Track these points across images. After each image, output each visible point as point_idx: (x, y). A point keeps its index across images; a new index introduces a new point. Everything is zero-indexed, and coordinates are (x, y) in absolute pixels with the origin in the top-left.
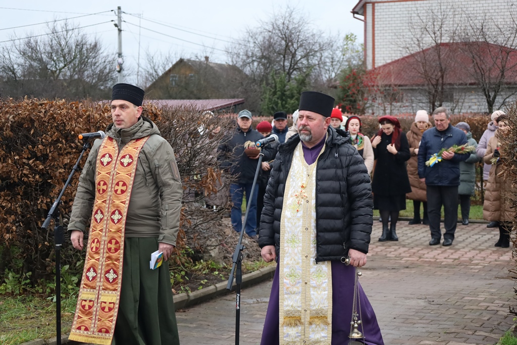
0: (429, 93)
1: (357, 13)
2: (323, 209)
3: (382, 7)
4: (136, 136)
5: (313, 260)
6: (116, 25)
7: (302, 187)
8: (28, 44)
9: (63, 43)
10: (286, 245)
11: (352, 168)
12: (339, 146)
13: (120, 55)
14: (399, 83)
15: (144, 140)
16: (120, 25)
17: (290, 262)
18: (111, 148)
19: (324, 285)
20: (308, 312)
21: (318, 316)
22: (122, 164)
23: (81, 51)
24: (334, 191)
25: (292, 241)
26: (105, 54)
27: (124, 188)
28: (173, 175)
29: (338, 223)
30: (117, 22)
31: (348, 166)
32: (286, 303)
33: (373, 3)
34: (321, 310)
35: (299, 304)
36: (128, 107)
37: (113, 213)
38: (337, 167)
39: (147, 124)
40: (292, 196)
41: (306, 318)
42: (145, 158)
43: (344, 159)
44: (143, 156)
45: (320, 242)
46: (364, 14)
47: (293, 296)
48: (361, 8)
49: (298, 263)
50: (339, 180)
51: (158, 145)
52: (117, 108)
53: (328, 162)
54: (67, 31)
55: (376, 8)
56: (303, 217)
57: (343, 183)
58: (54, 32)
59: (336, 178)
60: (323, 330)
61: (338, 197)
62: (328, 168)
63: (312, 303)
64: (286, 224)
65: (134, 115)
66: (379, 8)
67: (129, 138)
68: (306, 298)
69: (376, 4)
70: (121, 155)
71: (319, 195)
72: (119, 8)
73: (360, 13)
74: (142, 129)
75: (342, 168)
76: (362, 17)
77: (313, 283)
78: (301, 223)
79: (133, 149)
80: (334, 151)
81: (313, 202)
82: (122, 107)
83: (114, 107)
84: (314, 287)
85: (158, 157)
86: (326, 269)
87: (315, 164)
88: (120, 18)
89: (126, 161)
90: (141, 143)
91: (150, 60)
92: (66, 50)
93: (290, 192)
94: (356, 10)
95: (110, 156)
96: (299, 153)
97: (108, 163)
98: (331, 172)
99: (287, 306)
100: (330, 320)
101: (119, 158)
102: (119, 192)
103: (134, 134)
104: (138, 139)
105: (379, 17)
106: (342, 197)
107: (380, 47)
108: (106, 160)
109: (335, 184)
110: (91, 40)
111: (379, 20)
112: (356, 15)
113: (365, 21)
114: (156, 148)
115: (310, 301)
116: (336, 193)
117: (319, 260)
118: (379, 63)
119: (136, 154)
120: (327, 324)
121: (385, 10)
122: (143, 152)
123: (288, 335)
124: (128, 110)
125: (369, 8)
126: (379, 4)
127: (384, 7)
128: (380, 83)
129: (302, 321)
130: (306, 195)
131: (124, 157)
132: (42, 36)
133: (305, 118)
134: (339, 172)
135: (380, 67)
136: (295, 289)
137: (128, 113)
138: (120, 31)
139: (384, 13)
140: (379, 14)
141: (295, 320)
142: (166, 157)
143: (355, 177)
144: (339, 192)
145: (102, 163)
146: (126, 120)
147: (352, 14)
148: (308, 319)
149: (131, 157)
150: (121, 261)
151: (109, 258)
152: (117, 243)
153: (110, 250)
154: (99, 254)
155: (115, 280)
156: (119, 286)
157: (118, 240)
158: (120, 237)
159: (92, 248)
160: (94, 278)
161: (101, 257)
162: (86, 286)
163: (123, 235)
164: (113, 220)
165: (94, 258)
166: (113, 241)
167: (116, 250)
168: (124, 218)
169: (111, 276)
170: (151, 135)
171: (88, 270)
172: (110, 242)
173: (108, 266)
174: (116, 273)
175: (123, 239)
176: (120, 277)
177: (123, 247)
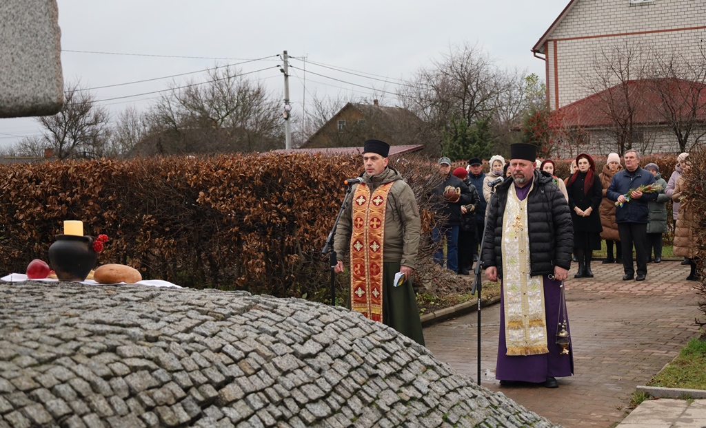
0: (618, 134)
1: (538, 52)
2: (534, 235)
3: (564, 45)
4: (384, 182)
5: (528, 275)
6: (282, 71)
7: (517, 218)
8: (188, 92)
9: (225, 90)
10: (507, 265)
11: (555, 201)
12: (544, 184)
13: (287, 101)
14: (585, 124)
15: (391, 184)
16: (287, 71)
17: (511, 278)
18: (364, 191)
19: (538, 295)
20: (527, 317)
21: (534, 321)
22: (375, 203)
23: (244, 98)
24: (542, 220)
25: (512, 261)
26: (268, 101)
27: (379, 223)
28: (414, 212)
29: (547, 245)
30: (283, 67)
31: (552, 200)
32: (510, 311)
33: (555, 41)
34: (538, 314)
35: (520, 311)
36: (377, 159)
37: (372, 244)
38: (543, 201)
39: (392, 172)
40: (509, 226)
41: (526, 322)
42: (393, 198)
43: (549, 194)
44: (391, 196)
45: (533, 261)
46: (546, 52)
47: (515, 305)
48: (542, 47)
49: (517, 279)
50: (546, 211)
51: (402, 187)
52: (369, 160)
53: (537, 197)
54: (229, 78)
55: (558, 45)
56: (519, 242)
57: (549, 214)
58: (216, 79)
59: (543, 210)
60: (540, 331)
61: (546, 225)
62: (537, 202)
63: (530, 310)
64: (506, 248)
65: (382, 165)
66: (561, 45)
67: (379, 183)
68: (525, 306)
69: (558, 42)
70: (373, 197)
71: (531, 224)
72: (285, 52)
73: (541, 51)
74: (389, 176)
75: (548, 201)
76: (544, 56)
77: (530, 293)
78: (518, 247)
79: (383, 191)
80: (540, 188)
81: (526, 230)
82: (373, 158)
83: (367, 158)
84: (531, 297)
85: (402, 197)
86: (539, 281)
87: (526, 199)
88: (286, 62)
89: (378, 201)
90: (389, 187)
91: (318, 105)
92: (228, 98)
93: (507, 223)
94: (536, 49)
95: (364, 198)
96: (512, 192)
97: (363, 203)
98: (540, 205)
99: (511, 313)
100: (544, 322)
101: (372, 199)
102: (375, 226)
103: (383, 179)
104: (386, 184)
105: (562, 55)
106: (549, 225)
107: (563, 86)
108: (361, 200)
109: (543, 215)
110: (253, 86)
111: (561, 58)
112: (537, 54)
113: (547, 60)
114: (400, 190)
115: (528, 308)
116: (544, 222)
117: (532, 275)
118: (563, 103)
119: (385, 195)
120: (542, 325)
121: (568, 48)
122: (391, 194)
123: (513, 337)
124: (378, 161)
125: (551, 46)
126: (562, 42)
127: (567, 45)
128: (566, 125)
129: (524, 324)
130: (521, 224)
131: (376, 198)
132: (203, 84)
133: (518, 165)
134: (546, 205)
135: (564, 108)
136: (516, 299)
137: (378, 163)
138: (286, 76)
139: (567, 51)
140: (561, 52)
141: (518, 324)
142: (408, 197)
143: (558, 209)
144: (546, 221)
145: (358, 203)
146: (376, 169)
147: (533, 53)
148: (528, 323)
149: (381, 198)
150: (381, 281)
151: (373, 279)
152: (378, 267)
153: (372, 273)
154: (364, 276)
155: (378, 296)
156: (382, 301)
157: (378, 265)
158: (380, 263)
159: (356, 272)
160: (364, 295)
161: (367, 279)
162: (357, 301)
163: (382, 261)
164: (372, 249)
165: (360, 280)
166: (375, 266)
167: (377, 273)
168: (382, 248)
169: (376, 293)
170: (396, 180)
171: (356, 289)
172: (372, 266)
173: (372, 285)
174: (378, 290)
175: (382, 264)
176: (381, 294)
177: (382, 271)
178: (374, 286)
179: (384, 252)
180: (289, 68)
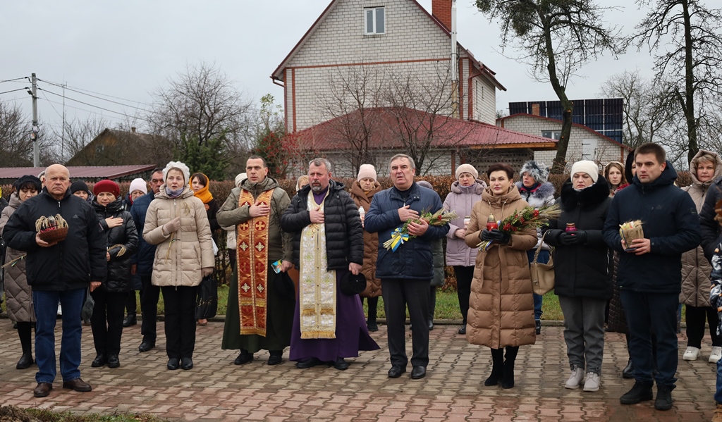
2: (330, 234)
4: (266, 189)
5: (322, 269)
6: (30, 92)
10: (304, 259)
12: (339, 191)
15: (272, 191)
16: (35, 93)
17: (307, 272)
18: (248, 198)
19: (331, 287)
20: (320, 305)
21: (326, 309)
24: (337, 221)
25: (309, 257)
27: (263, 226)
29: (341, 244)
30: (31, 89)
31: (345, 204)
32: (304, 300)
34: (329, 304)
35: (314, 300)
37: (257, 244)
38: (338, 205)
41: (318, 310)
43: (343, 199)
44: (273, 202)
45: (330, 257)
47: (309, 295)
49: (312, 272)
50: (340, 214)
51: (282, 194)
53: (332, 202)
56: (315, 240)
57: (343, 215)
59: (338, 212)
61: (340, 226)
62: (332, 206)
63: (322, 300)
64: (304, 245)
67: (261, 190)
68: (318, 296)
71: (327, 225)
72: (34, 75)
74: (269, 184)
75: (341, 205)
77: (323, 285)
78: (314, 245)
79: (266, 198)
80: (335, 194)
81: (322, 230)
84: (324, 288)
85: (282, 202)
88: (34, 85)
90: (270, 193)
95: (249, 203)
98: (335, 208)
99: (305, 302)
100: (334, 311)
102: (260, 229)
103: (264, 187)
104: (267, 191)
106: (343, 225)
109: (338, 217)
114: (281, 196)
115: (321, 298)
116: (339, 223)
117: (329, 269)
119: (268, 201)
120: (332, 314)
122: (273, 199)
123: (307, 322)
124: (260, 170)
129: (316, 311)
131: (260, 203)
133: (315, 175)
134: (340, 208)
136: (311, 290)
137: (261, 172)
138: (35, 99)
141: (311, 311)
142: (287, 203)
144: (341, 222)
146: (259, 177)
148: (320, 310)
149: (265, 203)
150: (266, 277)
151: (257, 276)
152: (262, 265)
153: (257, 270)
154: (250, 273)
155: (263, 291)
156: (266, 295)
157: (263, 263)
158: (264, 261)
159: (243, 270)
160: (249, 290)
161: (252, 275)
162: (243, 296)
163: (267, 259)
164: (257, 249)
165: (246, 276)
166: (259, 264)
167: (262, 271)
168: (267, 248)
169: (260, 288)
170: (275, 188)
171: (243, 285)
172: (257, 265)
173: (257, 281)
174: (263, 286)
175: (267, 262)
176: (266, 289)
177: (266, 268)
178: (259, 282)
179: (269, 251)
180: (38, 90)
